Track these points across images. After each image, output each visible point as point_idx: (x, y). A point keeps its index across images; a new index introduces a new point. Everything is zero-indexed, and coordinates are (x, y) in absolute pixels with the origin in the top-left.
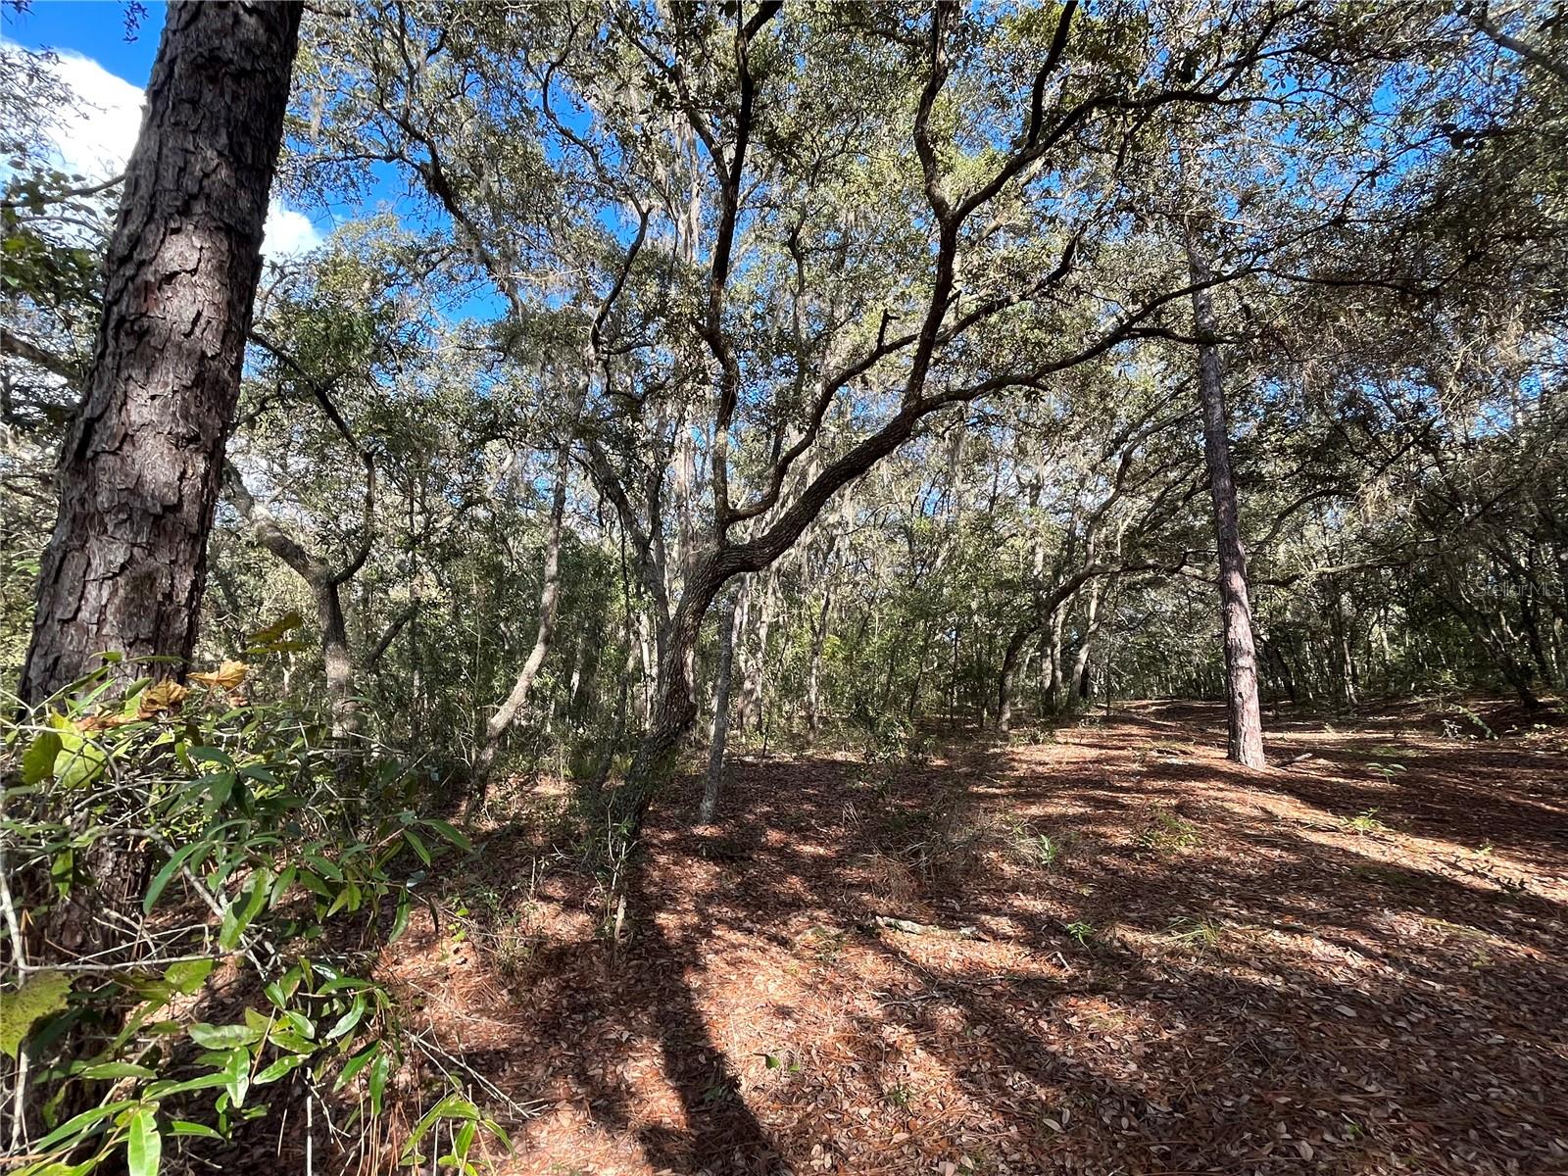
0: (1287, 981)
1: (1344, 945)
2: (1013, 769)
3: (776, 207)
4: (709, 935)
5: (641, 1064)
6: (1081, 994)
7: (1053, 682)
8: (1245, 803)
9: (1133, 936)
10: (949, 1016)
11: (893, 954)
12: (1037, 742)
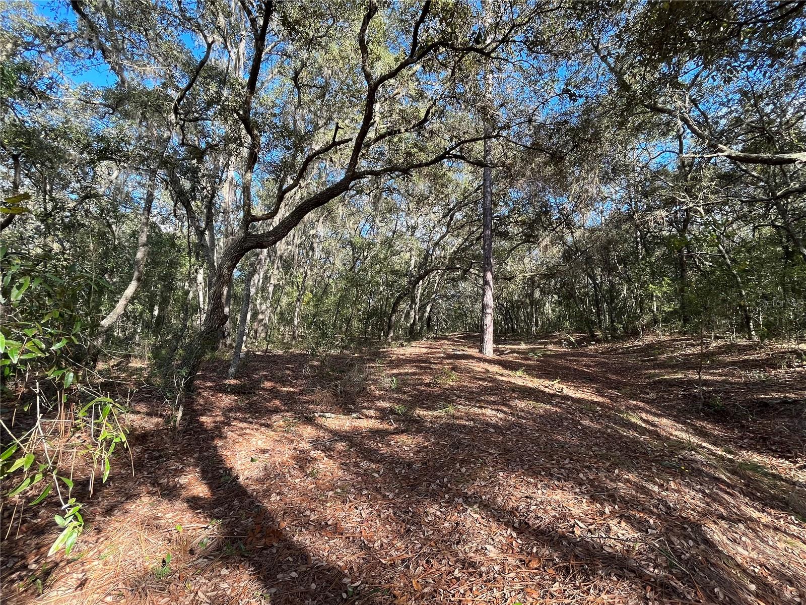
0: (474, 423)
1: (498, 410)
2: (390, 357)
3: (289, 56)
4: (229, 425)
5: (189, 476)
6: (397, 433)
7: (414, 321)
8: (479, 367)
9: (422, 413)
10: (340, 446)
11: (319, 427)
12: (403, 346)
